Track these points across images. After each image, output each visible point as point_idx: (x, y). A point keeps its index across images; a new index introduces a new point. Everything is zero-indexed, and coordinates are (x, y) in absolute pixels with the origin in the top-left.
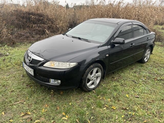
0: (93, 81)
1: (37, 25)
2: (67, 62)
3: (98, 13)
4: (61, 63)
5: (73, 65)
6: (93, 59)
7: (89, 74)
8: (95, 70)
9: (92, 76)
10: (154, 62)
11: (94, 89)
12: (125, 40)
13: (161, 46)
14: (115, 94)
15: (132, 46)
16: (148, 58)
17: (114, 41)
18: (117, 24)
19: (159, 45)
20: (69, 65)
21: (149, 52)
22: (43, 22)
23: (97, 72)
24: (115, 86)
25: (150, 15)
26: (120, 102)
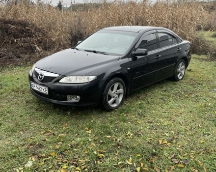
0: (114, 98)
1: (21, 39)
2: (85, 75)
3: (114, 16)
4: (78, 77)
5: (92, 78)
6: (112, 73)
7: (110, 90)
8: (116, 85)
9: (113, 92)
10: (191, 79)
11: (116, 108)
12: (148, 51)
13: (206, 60)
14: (140, 111)
15: (157, 59)
16: (183, 74)
17: (135, 53)
18: (138, 32)
19: (203, 59)
20: (88, 79)
21: (183, 67)
22: (29, 35)
23: (118, 88)
24: (140, 104)
25: (190, 16)
26: (146, 118)
